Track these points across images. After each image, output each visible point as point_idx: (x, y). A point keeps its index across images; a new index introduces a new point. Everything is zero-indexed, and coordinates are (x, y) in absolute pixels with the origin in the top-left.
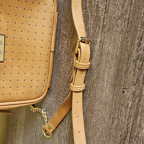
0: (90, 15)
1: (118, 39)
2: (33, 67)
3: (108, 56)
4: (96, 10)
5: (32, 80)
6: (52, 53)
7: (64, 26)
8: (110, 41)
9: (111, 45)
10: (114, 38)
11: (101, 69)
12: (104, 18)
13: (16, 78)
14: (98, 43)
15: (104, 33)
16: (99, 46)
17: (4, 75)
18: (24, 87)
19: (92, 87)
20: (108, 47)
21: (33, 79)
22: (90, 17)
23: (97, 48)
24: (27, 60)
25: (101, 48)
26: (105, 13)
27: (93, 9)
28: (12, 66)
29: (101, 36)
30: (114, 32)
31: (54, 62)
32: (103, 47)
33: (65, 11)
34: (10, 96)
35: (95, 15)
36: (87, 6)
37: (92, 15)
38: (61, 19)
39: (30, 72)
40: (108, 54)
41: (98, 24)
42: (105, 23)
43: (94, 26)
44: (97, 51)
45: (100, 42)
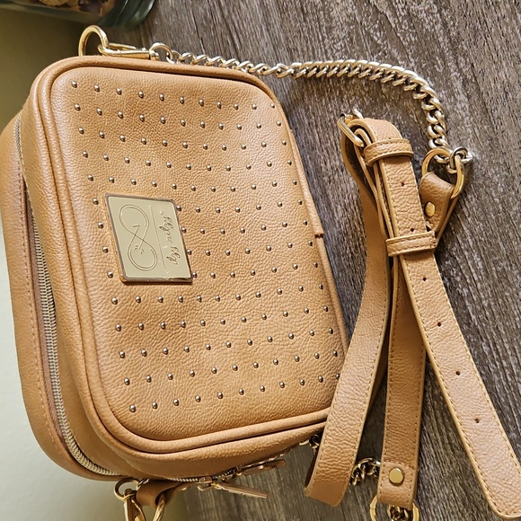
0: (396, 54)
1: (516, 34)
2: (281, 292)
3: (510, 96)
4: (410, 27)
5: (293, 336)
6: (320, 241)
7: (326, 148)
8: (495, 55)
9: (504, 64)
10: (504, 39)
11: (507, 147)
12: (445, 24)
13: (242, 337)
14: (459, 93)
15: (464, 56)
16: (467, 100)
17: (203, 329)
18: (277, 362)
19: (509, 223)
20: (496, 76)
21: (293, 330)
22: (398, 58)
23: (462, 109)
24: (254, 273)
25: (475, 98)
26: (439, 11)
27: (399, 35)
28: (219, 299)
29: (460, 71)
30: (493, 30)
31: (336, 273)
32: (482, 89)
33: (313, 109)
34: (245, 398)
35: (413, 39)
36: (379, 42)
37: (404, 47)
38: (310, 137)
39: (279, 310)
40: (507, 93)
41: (433, 53)
42: (453, 33)
43: (424, 65)
44: (466, 115)
45: (464, 85)
